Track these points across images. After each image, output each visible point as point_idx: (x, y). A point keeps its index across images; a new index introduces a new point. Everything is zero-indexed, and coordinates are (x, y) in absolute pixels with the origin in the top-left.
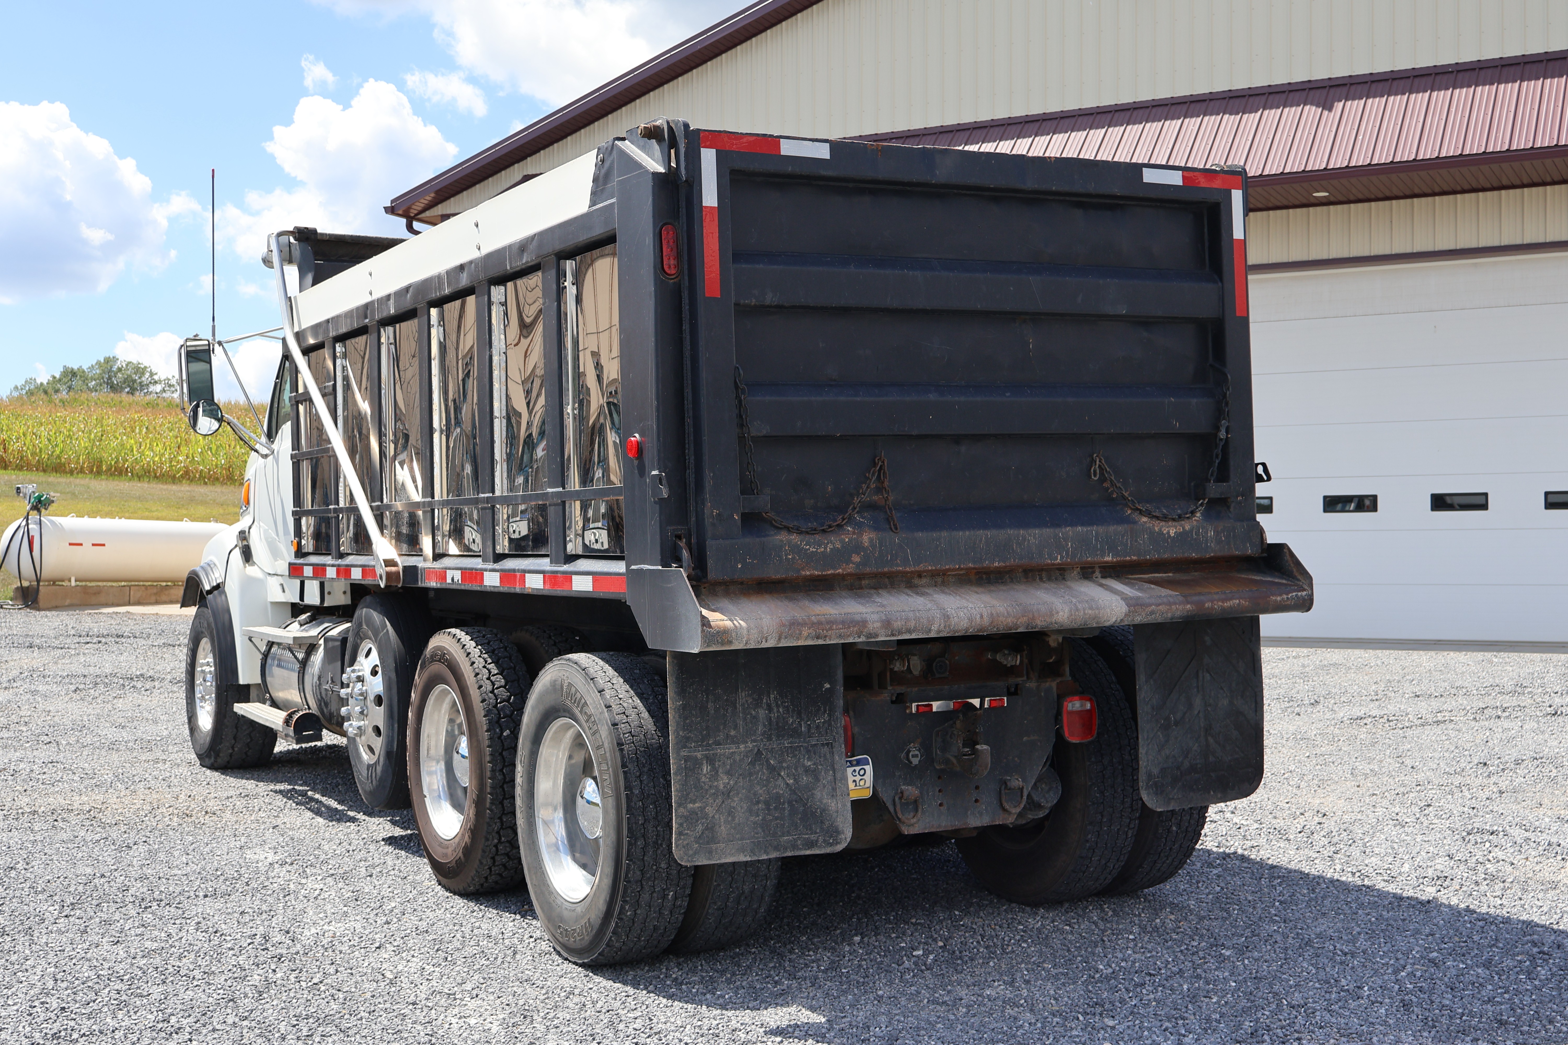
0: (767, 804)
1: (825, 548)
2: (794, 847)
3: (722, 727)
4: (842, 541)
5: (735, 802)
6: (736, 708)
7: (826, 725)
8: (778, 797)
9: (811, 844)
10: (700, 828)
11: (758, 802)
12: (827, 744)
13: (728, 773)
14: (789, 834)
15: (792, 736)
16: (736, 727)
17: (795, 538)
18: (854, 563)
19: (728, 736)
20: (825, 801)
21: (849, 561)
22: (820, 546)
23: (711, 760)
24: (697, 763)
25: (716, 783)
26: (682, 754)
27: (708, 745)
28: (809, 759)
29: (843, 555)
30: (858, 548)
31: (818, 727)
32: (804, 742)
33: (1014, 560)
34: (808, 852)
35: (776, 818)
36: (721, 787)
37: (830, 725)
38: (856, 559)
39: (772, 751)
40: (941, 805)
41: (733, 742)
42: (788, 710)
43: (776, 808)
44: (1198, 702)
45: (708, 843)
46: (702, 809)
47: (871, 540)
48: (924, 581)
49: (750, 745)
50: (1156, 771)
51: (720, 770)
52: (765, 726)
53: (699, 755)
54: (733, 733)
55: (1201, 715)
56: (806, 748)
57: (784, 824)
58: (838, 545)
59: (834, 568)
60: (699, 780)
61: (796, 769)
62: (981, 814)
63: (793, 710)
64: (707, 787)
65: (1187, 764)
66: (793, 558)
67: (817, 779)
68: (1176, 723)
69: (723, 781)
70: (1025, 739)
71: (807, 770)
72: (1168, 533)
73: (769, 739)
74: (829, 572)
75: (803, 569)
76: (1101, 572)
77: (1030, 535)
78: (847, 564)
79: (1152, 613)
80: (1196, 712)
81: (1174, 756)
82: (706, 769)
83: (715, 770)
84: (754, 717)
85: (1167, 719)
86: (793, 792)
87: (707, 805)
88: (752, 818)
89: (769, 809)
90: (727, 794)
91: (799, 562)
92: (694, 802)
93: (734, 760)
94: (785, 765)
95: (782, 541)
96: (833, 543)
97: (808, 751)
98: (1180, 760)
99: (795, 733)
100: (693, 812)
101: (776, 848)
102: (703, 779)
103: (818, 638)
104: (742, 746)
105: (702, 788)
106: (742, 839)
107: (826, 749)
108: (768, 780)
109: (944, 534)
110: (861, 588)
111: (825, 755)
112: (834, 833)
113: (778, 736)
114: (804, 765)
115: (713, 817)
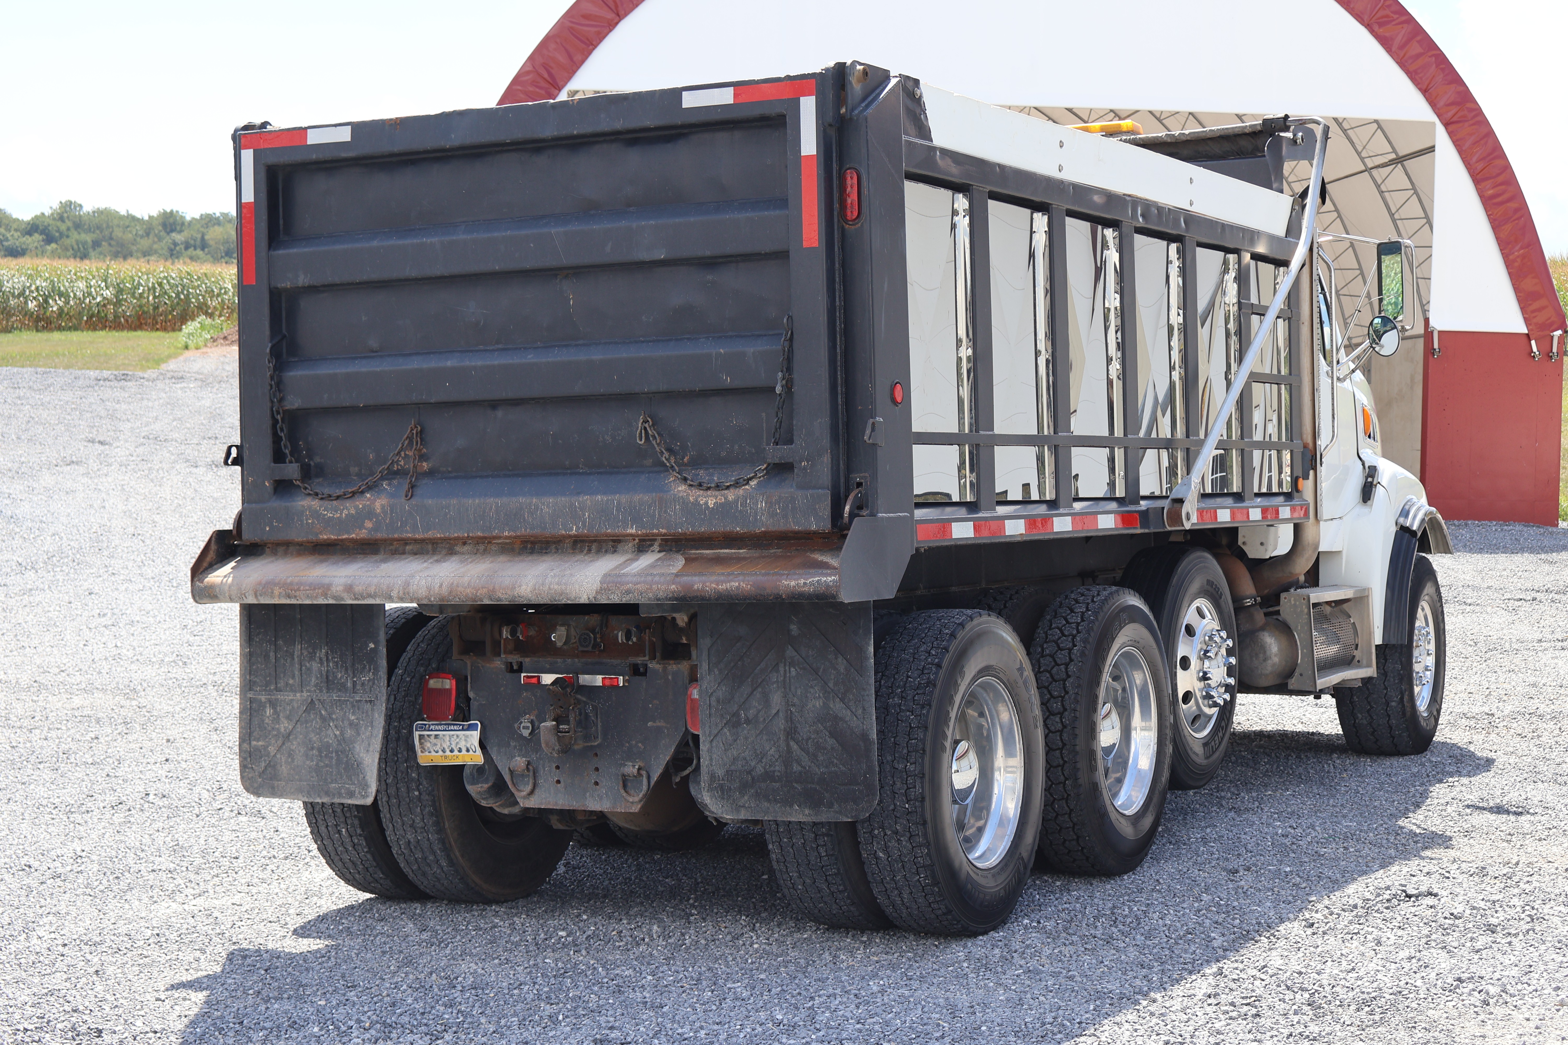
0: (320, 750)
1: (341, 514)
2: (340, 795)
3: (282, 675)
4: (356, 507)
5: (294, 745)
6: (293, 659)
7: (371, 683)
8: (328, 745)
9: (351, 795)
10: (263, 765)
11: (312, 749)
12: (371, 701)
13: (288, 718)
14: (336, 782)
15: (340, 690)
16: (293, 677)
17: (315, 503)
18: (366, 529)
19: (287, 684)
20: (361, 755)
21: (361, 527)
22: (336, 512)
23: (273, 704)
24: (262, 706)
25: (277, 726)
26: (249, 695)
27: (270, 690)
28: (353, 714)
29: (356, 520)
30: (370, 513)
31: (363, 684)
32: (350, 697)
33: (526, 530)
34: (350, 802)
35: (327, 766)
36: (282, 730)
37: (374, 684)
38: (369, 524)
39: (322, 702)
40: (558, 782)
41: (292, 690)
42: (337, 666)
43: (326, 756)
44: (776, 699)
45: (271, 779)
46: (265, 747)
47: (383, 507)
48: (466, 548)
49: (305, 694)
50: (720, 772)
51: (281, 715)
52: (317, 678)
53: (263, 698)
54: (291, 681)
55: (781, 714)
56: (352, 703)
57: (332, 772)
58: (353, 511)
59: (349, 533)
60: (263, 721)
61: (343, 722)
62: (601, 798)
63: (342, 666)
64: (269, 728)
65: (760, 770)
66: (313, 523)
67: (358, 734)
68: (748, 721)
69: (285, 725)
70: (650, 724)
71: (351, 724)
72: (706, 503)
73: (321, 691)
74: (344, 537)
75: (321, 533)
76: (660, 545)
77: (544, 504)
78: (360, 530)
79: (628, 592)
80: (774, 712)
81: (745, 759)
82: (269, 711)
83: (276, 712)
84: (308, 669)
85: (736, 714)
86: (340, 744)
87: (270, 745)
88: (308, 762)
89: (321, 756)
90: (287, 737)
91: (318, 526)
92: (258, 740)
93: (293, 707)
94: (334, 716)
95: (303, 506)
96: (349, 508)
97: (353, 706)
98: (753, 764)
99: (342, 687)
100: (257, 749)
101: (327, 793)
102: (267, 721)
103: (289, 597)
104: (298, 695)
105: (265, 728)
106: (300, 780)
107: (368, 705)
108: (320, 729)
109: (454, 501)
110: (404, 553)
111: (367, 712)
112: (365, 786)
113: (328, 689)
114: (349, 719)
115: (275, 756)
